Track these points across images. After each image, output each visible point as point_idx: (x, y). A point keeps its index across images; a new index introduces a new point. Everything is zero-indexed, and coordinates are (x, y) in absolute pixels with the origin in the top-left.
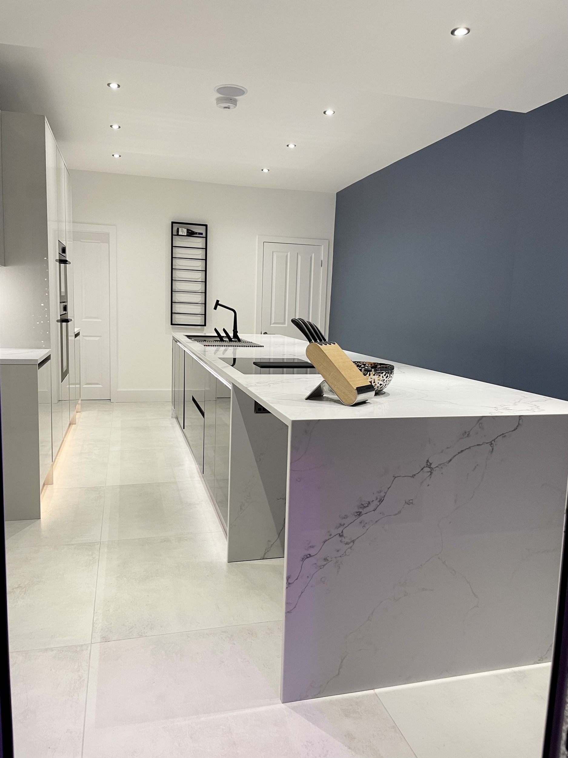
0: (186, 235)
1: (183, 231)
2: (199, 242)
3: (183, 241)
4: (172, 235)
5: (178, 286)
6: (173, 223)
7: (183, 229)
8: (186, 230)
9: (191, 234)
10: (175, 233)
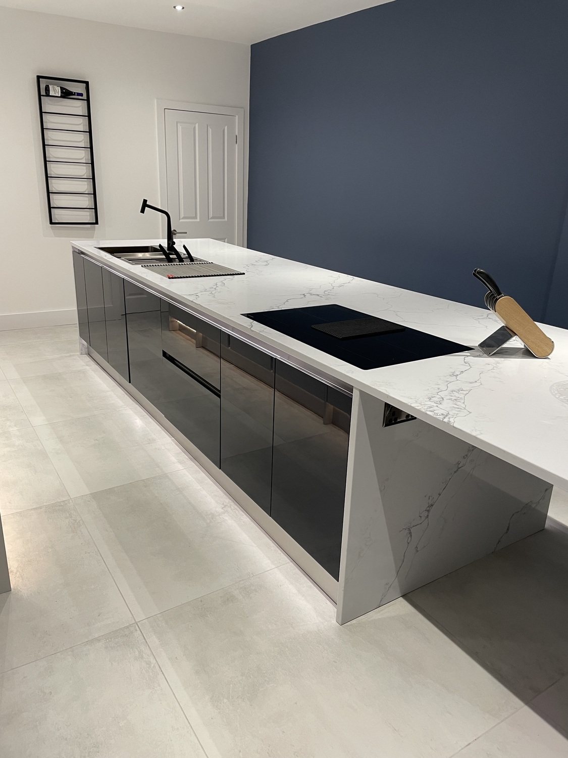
0: (60, 95)
1: (55, 91)
2: (78, 107)
3: (58, 105)
4: (40, 96)
5: (53, 169)
6: (39, 77)
7: (55, 87)
8: (59, 88)
9: (66, 94)
10: (43, 92)
